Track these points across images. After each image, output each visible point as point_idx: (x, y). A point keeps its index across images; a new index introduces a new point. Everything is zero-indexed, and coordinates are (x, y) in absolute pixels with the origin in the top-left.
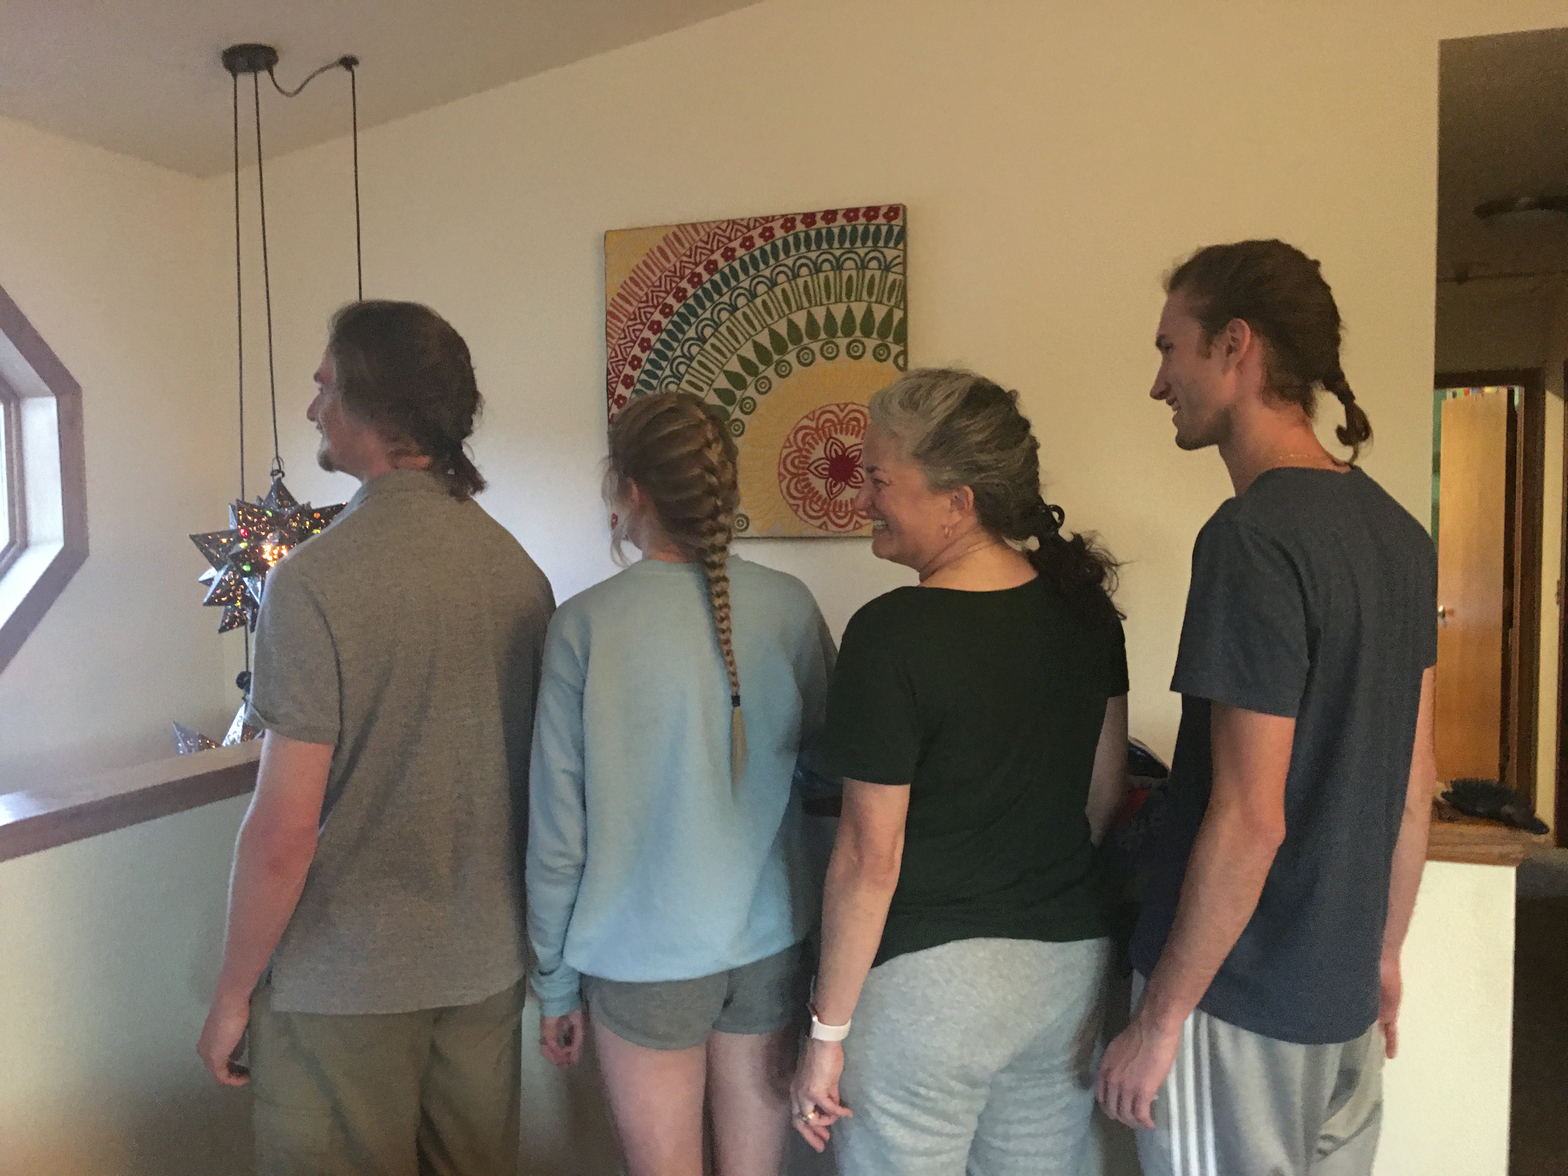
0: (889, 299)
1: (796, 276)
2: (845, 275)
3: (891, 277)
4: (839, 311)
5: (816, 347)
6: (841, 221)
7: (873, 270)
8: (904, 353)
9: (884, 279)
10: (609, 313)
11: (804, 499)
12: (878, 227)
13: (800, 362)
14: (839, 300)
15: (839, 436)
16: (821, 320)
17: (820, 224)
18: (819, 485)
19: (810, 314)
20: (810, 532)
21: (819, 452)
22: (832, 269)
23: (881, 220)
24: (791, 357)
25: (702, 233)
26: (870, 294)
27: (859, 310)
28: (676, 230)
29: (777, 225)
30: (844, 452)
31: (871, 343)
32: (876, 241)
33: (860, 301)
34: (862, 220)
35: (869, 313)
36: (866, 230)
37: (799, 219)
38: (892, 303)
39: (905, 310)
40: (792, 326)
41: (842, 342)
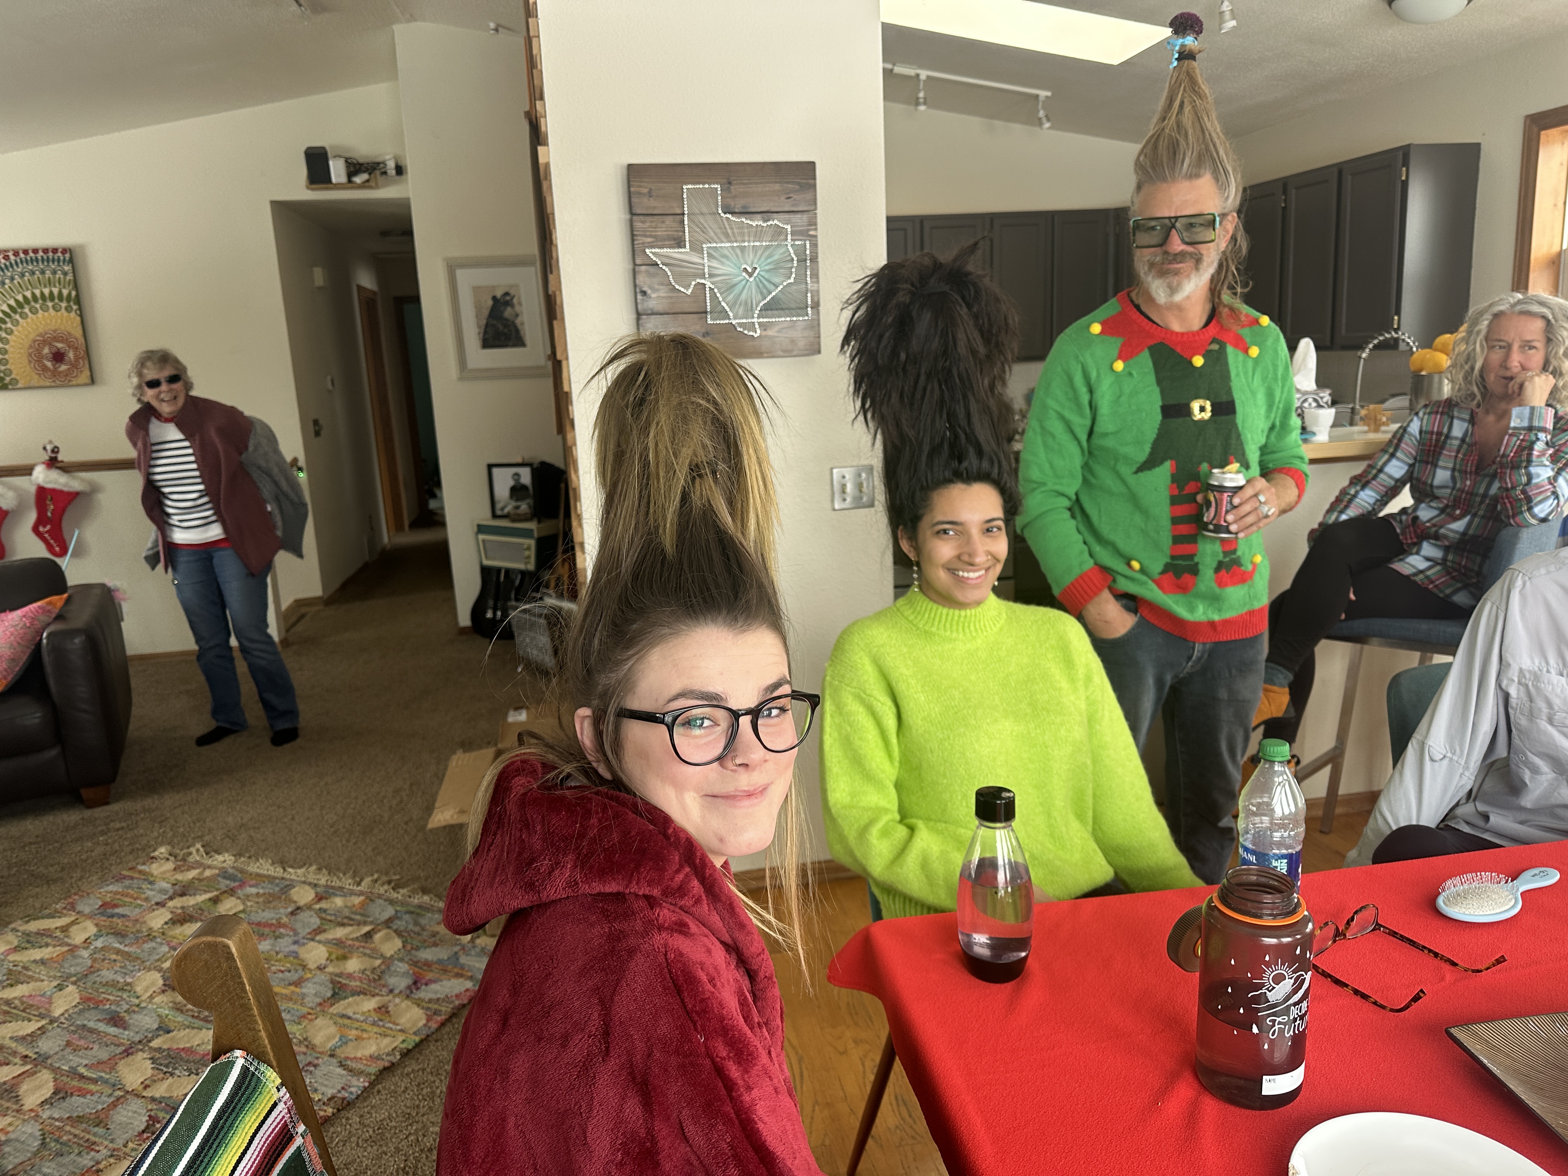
0: (69, 287)
1: (23, 276)
2: (47, 276)
3: (68, 278)
4: (46, 291)
5: (38, 306)
6: (41, 253)
7: (59, 274)
8: (80, 309)
9: (64, 278)
11: (43, 371)
12: (59, 257)
13: (32, 313)
14: (45, 286)
15: (55, 344)
16: (38, 295)
17: (31, 254)
18: (49, 364)
19: (32, 292)
20: (48, 384)
21: (46, 350)
23: (60, 254)
24: (27, 310)
26: (60, 284)
27: (56, 291)
29: (10, 254)
30: (58, 349)
31: (64, 305)
32: (59, 263)
33: (56, 287)
34: (51, 254)
35: (60, 292)
36: (53, 258)
37: (20, 251)
38: (70, 289)
39: (77, 291)
40: (25, 297)
41: (50, 304)
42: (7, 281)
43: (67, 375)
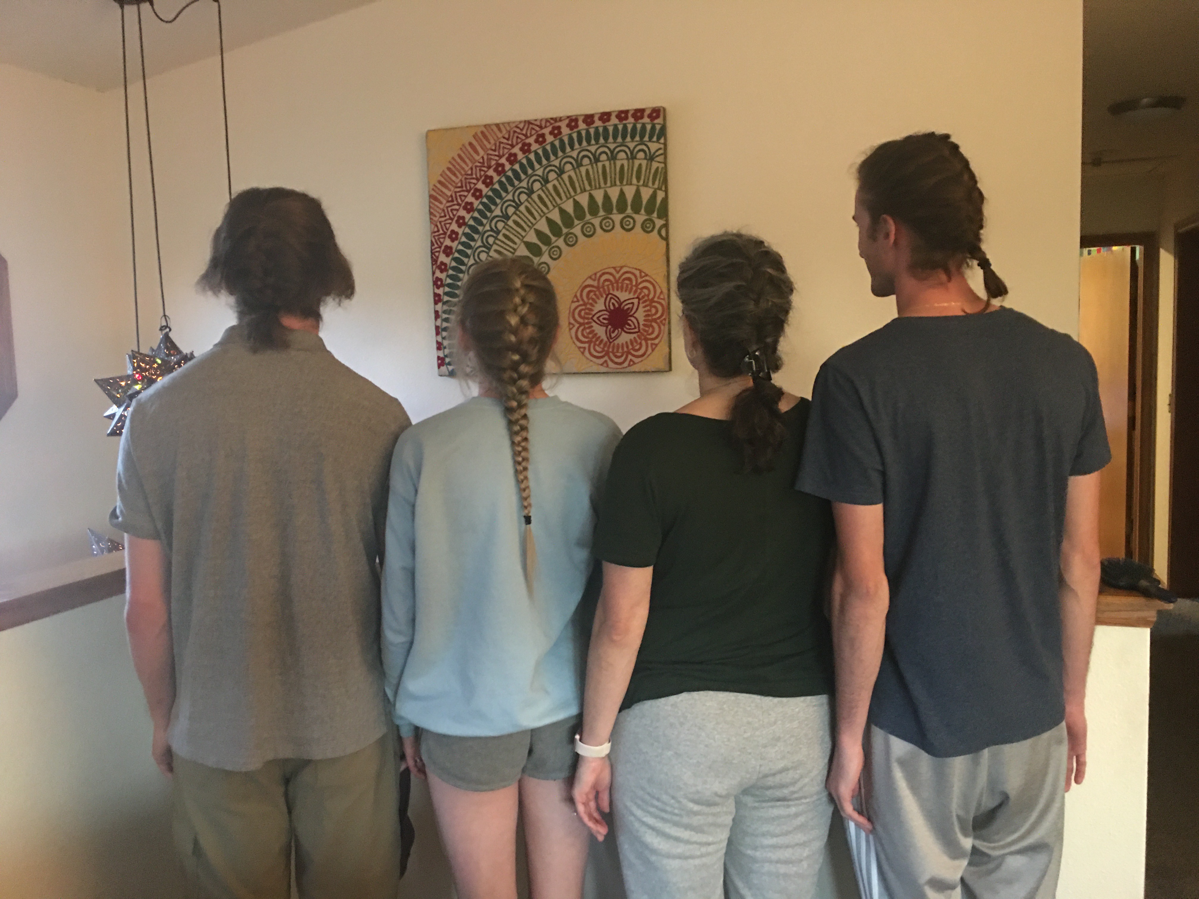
0: (653, 183)
1: (580, 165)
2: (619, 164)
3: (655, 165)
4: (614, 194)
5: (596, 222)
6: (614, 120)
7: (641, 160)
8: (666, 226)
9: (649, 167)
10: (431, 196)
11: (589, 342)
12: (644, 126)
13: (585, 235)
14: (614, 184)
15: (616, 293)
16: (600, 200)
17: (598, 123)
18: (600, 331)
19: (591, 197)
20: (595, 369)
21: (600, 306)
22: (608, 159)
23: (646, 120)
24: (577, 230)
25: (504, 132)
26: (638, 179)
27: (630, 192)
28: (484, 130)
29: (563, 125)
30: (620, 305)
31: (640, 218)
32: (642, 137)
33: (631, 184)
34: (631, 120)
35: (638, 194)
36: (634, 128)
37: (581, 119)
38: (656, 186)
39: (666, 191)
40: (577, 205)
41: (617, 218)
42: (552, 176)
43: (628, 353)
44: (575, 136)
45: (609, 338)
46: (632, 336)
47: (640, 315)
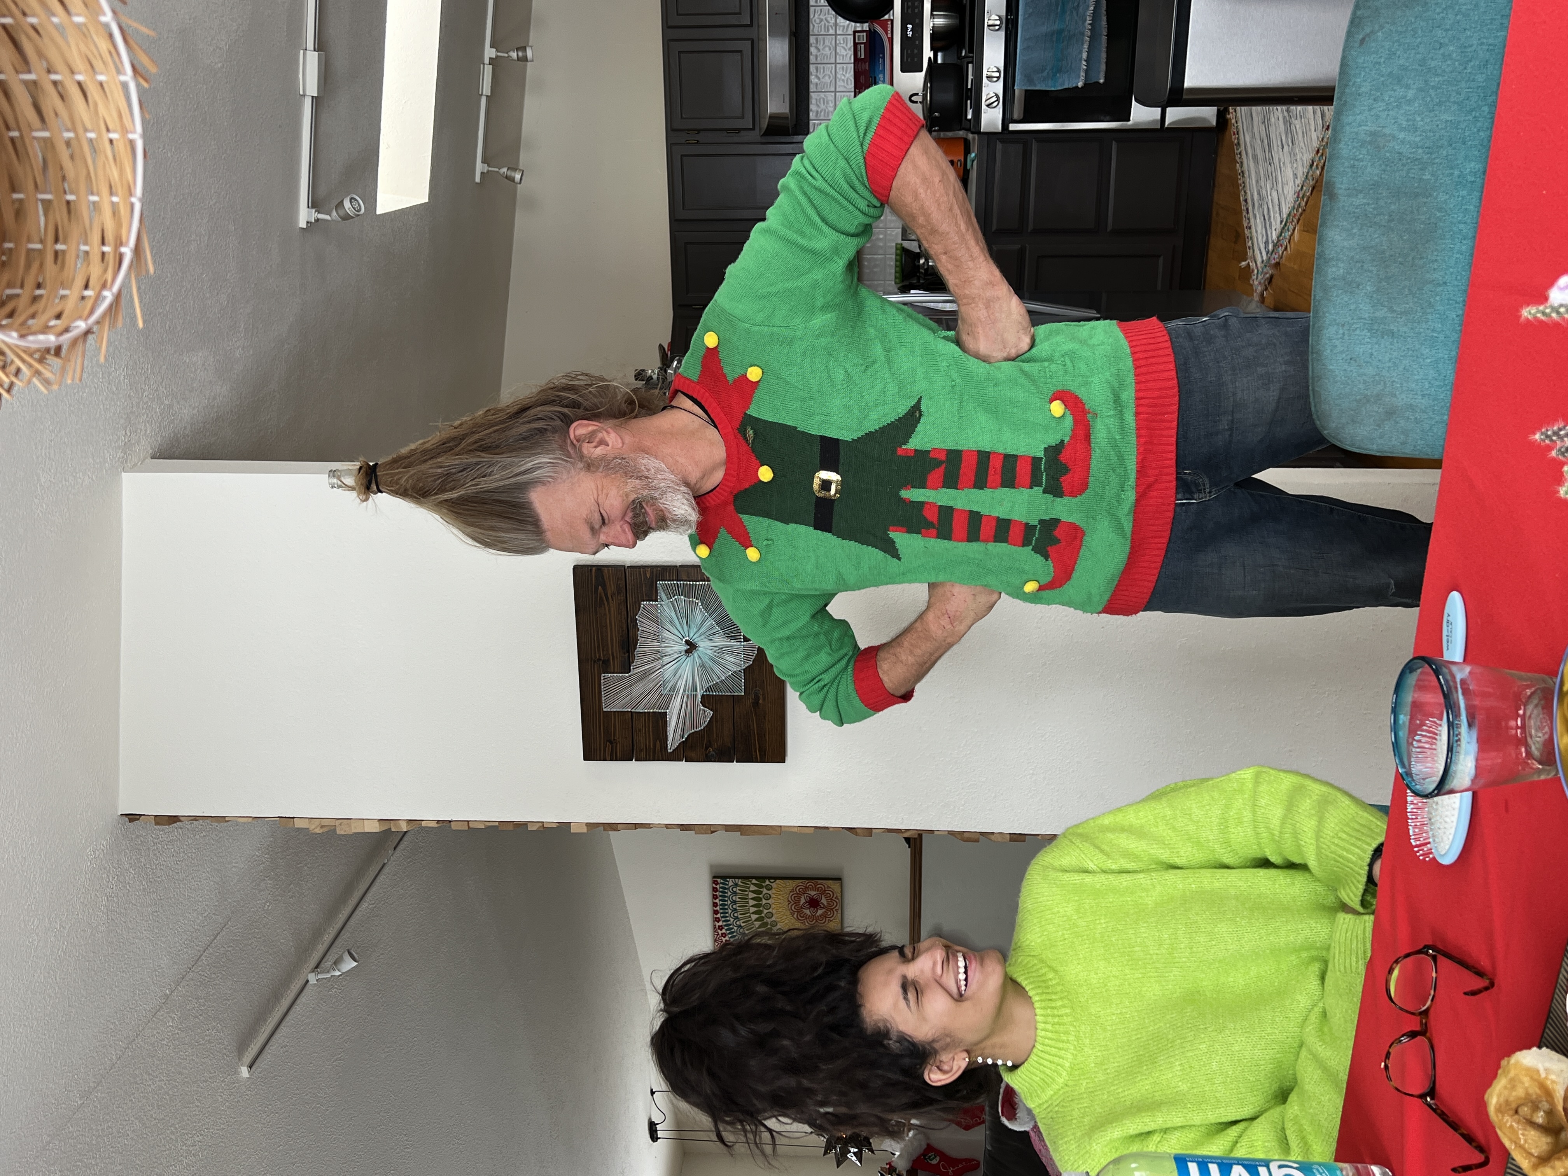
0: (748, 884)
1: (737, 918)
2: (738, 900)
3: (740, 883)
4: (752, 902)
6: (717, 901)
7: (737, 890)
8: (769, 878)
9: (740, 886)
11: (826, 917)
12: (721, 888)
14: (748, 902)
15: (801, 903)
16: (754, 909)
17: (718, 908)
18: (820, 912)
19: (753, 913)
20: (839, 916)
21: (808, 912)
22: (735, 904)
23: (718, 887)
24: (769, 920)
26: (746, 891)
27: (752, 895)
29: (717, 924)
30: (807, 902)
32: (726, 889)
33: (748, 894)
34: (717, 893)
35: (753, 892)
36: (721, 892)
37: (715, 916)
39: (752, 878)
40: (757, 920)
41: (764, 902)
43: (831, 899)
44: (723, 919)
45: (823, 908)
46: (823, 897)
47: (813, 893)
